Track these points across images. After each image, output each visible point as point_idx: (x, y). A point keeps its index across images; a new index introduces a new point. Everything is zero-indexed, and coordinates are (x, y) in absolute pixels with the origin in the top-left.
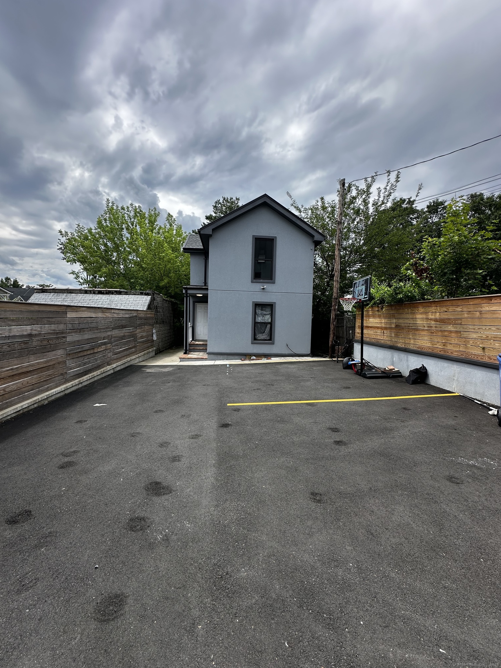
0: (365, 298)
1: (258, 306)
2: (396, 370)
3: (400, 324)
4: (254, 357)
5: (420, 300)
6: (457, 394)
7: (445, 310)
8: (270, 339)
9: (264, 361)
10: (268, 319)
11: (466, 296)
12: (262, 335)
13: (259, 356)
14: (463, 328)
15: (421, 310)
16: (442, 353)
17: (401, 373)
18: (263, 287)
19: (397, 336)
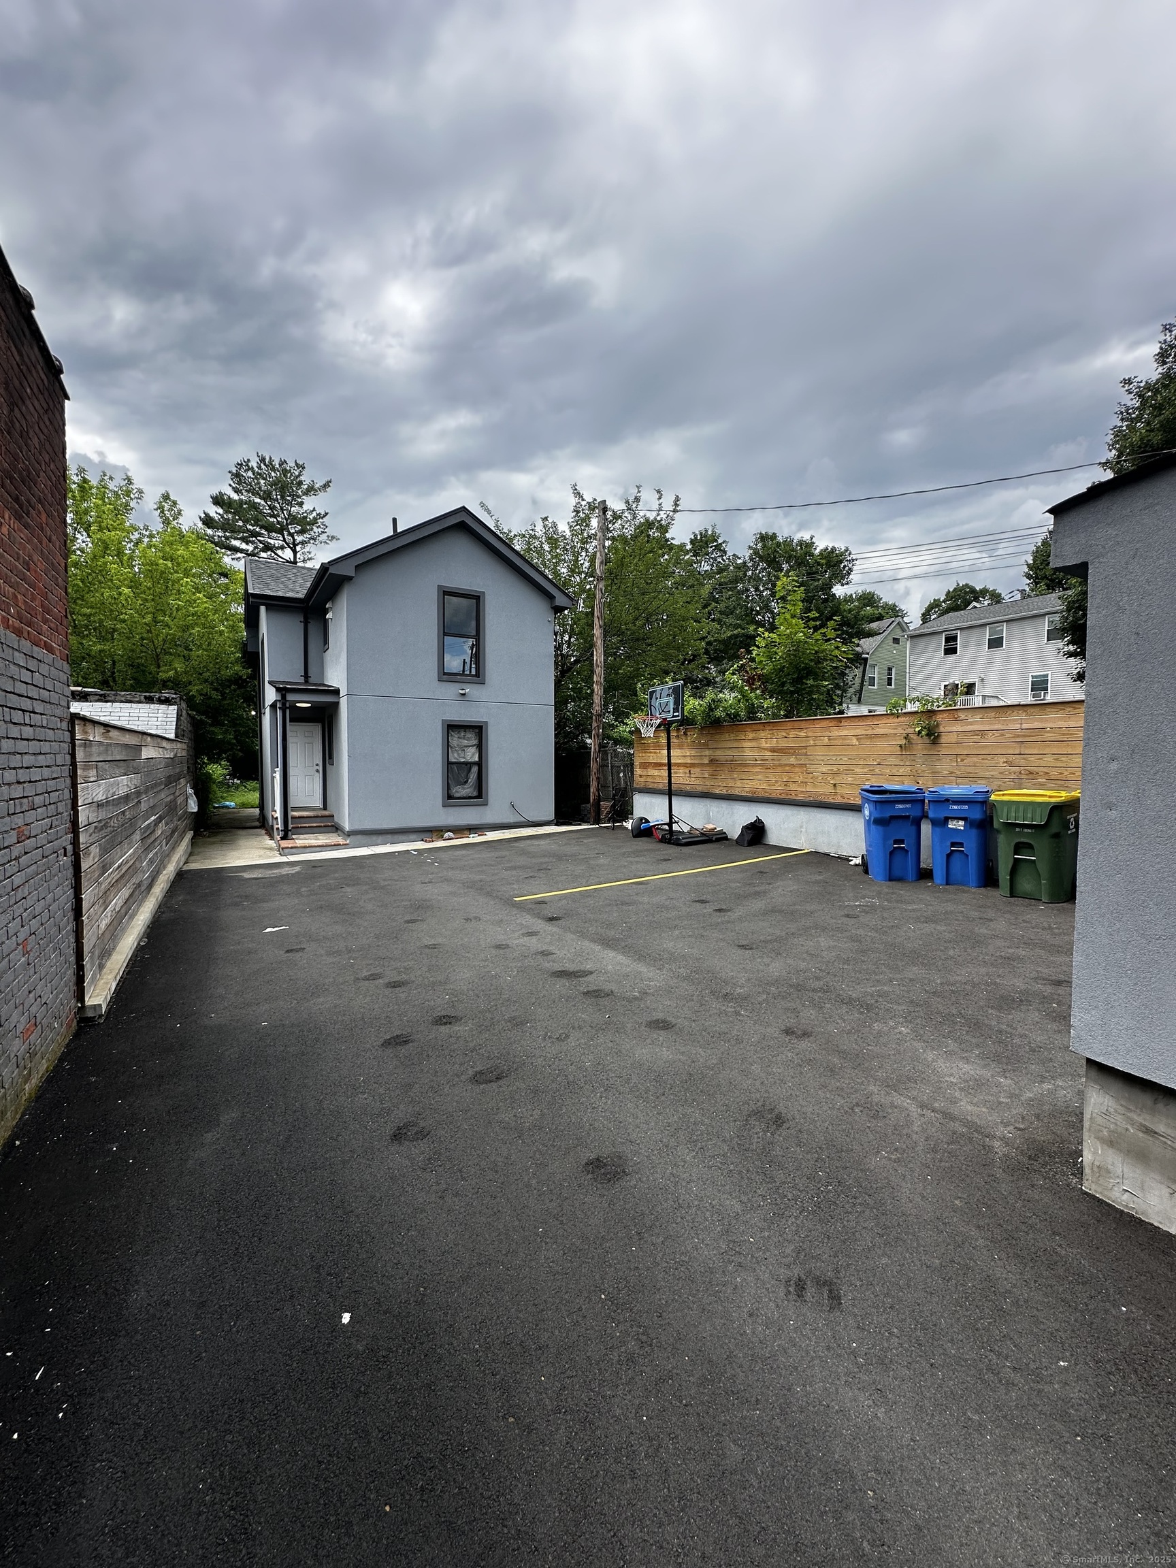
0: (673, 717)
1: (452, 728)
2: (718, 829)
3: (717, 758)
4: (451, 834)
5: (745, 721)
6: (806, 851)
7: (785, 734)
8: (480, 793)
9: (474, 839)
10: (471, 755)
11: (809, 716)
12: (463, 789)
13: (459, 830)
14: (809, 760)
15: (751, 735)
16: (783, 796)
17: (725, 833)
18: (463, 692)
19: (713, 776)
